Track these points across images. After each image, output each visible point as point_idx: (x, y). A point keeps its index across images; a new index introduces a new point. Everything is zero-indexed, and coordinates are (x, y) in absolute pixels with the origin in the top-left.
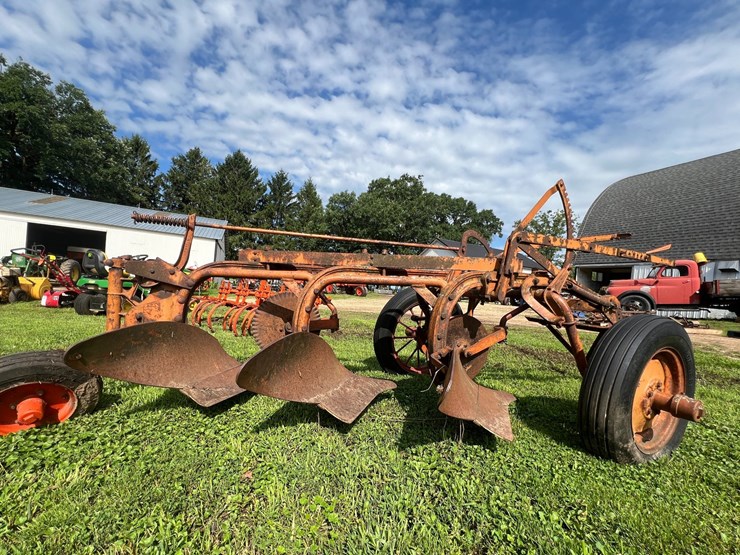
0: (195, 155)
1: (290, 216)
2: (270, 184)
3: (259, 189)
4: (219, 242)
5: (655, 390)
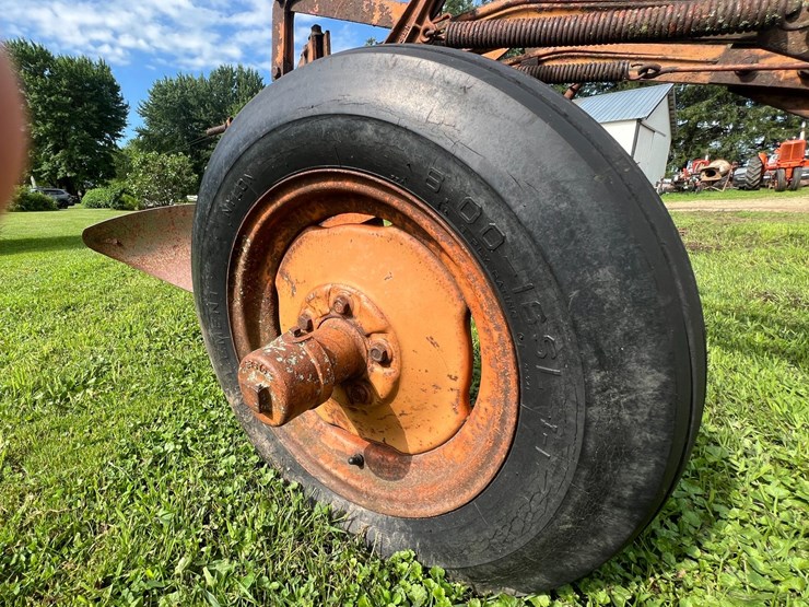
4: (644, 122)
5: (326, 317)
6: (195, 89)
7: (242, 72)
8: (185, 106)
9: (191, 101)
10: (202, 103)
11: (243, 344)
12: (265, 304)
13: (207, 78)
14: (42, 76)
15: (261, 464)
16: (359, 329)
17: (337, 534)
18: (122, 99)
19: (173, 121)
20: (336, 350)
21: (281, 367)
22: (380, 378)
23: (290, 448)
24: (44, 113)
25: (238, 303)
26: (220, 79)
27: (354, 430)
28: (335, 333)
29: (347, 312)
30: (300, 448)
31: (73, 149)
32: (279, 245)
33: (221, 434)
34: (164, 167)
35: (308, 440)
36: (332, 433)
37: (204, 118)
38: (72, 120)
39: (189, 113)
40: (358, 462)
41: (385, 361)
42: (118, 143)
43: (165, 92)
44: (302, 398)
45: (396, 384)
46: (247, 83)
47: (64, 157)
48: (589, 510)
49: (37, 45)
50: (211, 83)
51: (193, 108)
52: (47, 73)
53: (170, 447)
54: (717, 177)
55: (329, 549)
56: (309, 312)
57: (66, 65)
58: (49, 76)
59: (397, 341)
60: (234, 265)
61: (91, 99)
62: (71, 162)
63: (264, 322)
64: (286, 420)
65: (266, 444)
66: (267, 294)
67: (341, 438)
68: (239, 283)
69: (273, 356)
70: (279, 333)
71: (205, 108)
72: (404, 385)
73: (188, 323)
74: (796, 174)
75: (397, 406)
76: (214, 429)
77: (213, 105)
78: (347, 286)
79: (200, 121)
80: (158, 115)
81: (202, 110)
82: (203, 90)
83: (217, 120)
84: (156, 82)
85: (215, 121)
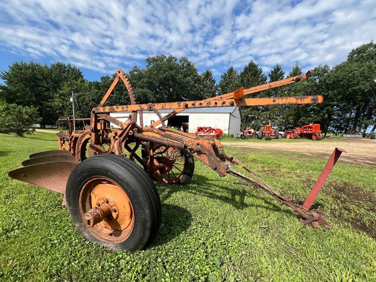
0: (231, 71)
1: (282, 92)
2: (269, 75)
3: (262, 80)
4: (232, 114)
5: (103, 203)
6: (41, 71)
7: (70, 68)
8: (34, 78)
9: (38, 76)
10: (45, 78)
11: (81, 210)
12: (88, 199)
13: (49, 67)
15: (85, 241)
16: (110, 205)
17: (105, 250)
19: (25, 84)
20: (104, 210)
21: (92, 215)
22: (114, 215)
23: (94, 235)
25: (80, 200)
26: (57, 68)
27: (110, 228)
28: (104, 207)
29: (108, 202)
30: (97, 234)
32: (92, 187)
33: (72, 236)
34: (20, 112)
35: (99, 232)
36: (105, 229)
37: (46, 86)
39: (36, 82)
40: (111, 235)
41: (115, 211)
43: (21, 69)
44: (97, 220)
45: (118, 216)
46: (72, 73)
48: (144, 232)
50: (51, 70)
51: (39, 80)
53: (56, 241)
54: (251, 134)
55: (103, 254)
56: (99, 202)
59: (118, 208)
60: (80, 191)
63: (87, 204)
64: (93, 225)
65: (87, 235)
66: (88, 197)
67: (107, 230)
68: (81, 195)
69: (91, 213)
70: (91, 208)
71: (46, 81)
72: (119, 215)
73: (51, 202)
74: (270, 135)
75: (118, 220)
76: (70, 235)
77: (52, 79)
78: (108, 197)
79: (44, 87)
80: (15, 80)
81: (45, 82)
82: (46, 72)
83: (55, 88)
84: (15, 63)
85: (53, 88)
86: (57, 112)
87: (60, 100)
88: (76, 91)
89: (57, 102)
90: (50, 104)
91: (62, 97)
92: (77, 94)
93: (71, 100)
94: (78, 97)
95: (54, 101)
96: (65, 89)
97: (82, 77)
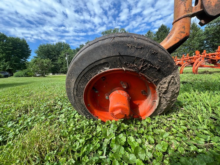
0: (149, 32)
6: (52, 47)
7: (64, 44)
8: (48, 51)
9: (50, 50)
10: (53, 50)
13: (55, 44)
14: (3, 41)
18: (29, 48)
19: (45, 55)
24: (3, 51)
26: (58, 45)
31: (12, 61)
37: (54, 54)
38: (12, 53)
39: (50, 53)
42: (27, 60)
43: (43, 48)
46: (65, 46)
47: (9, 63)
49: (2, 33)
50: (56, 46)
51: (51, 51)
52: (4, 41)
57: (11, 39)
58: (5, 42)
61: (19, 48)
62: (11, 65)
77: (56, 51)
79: (53, 55)
80: (41, 53)
81: (53, 52)
82: (54, 47)
83: (58, 55)
84: (40, 45)
85: (57, 55)
86: (60, 66)
87: (61, 60)
88: (68, 54)
89: (59, 61)
90: (56, 62)
91: (62, 58)
92: (68, 55)
93: (66, 58)
94: (69, 57)
95: (58, 61)
96: (63, 54)
97: (70, 47)
